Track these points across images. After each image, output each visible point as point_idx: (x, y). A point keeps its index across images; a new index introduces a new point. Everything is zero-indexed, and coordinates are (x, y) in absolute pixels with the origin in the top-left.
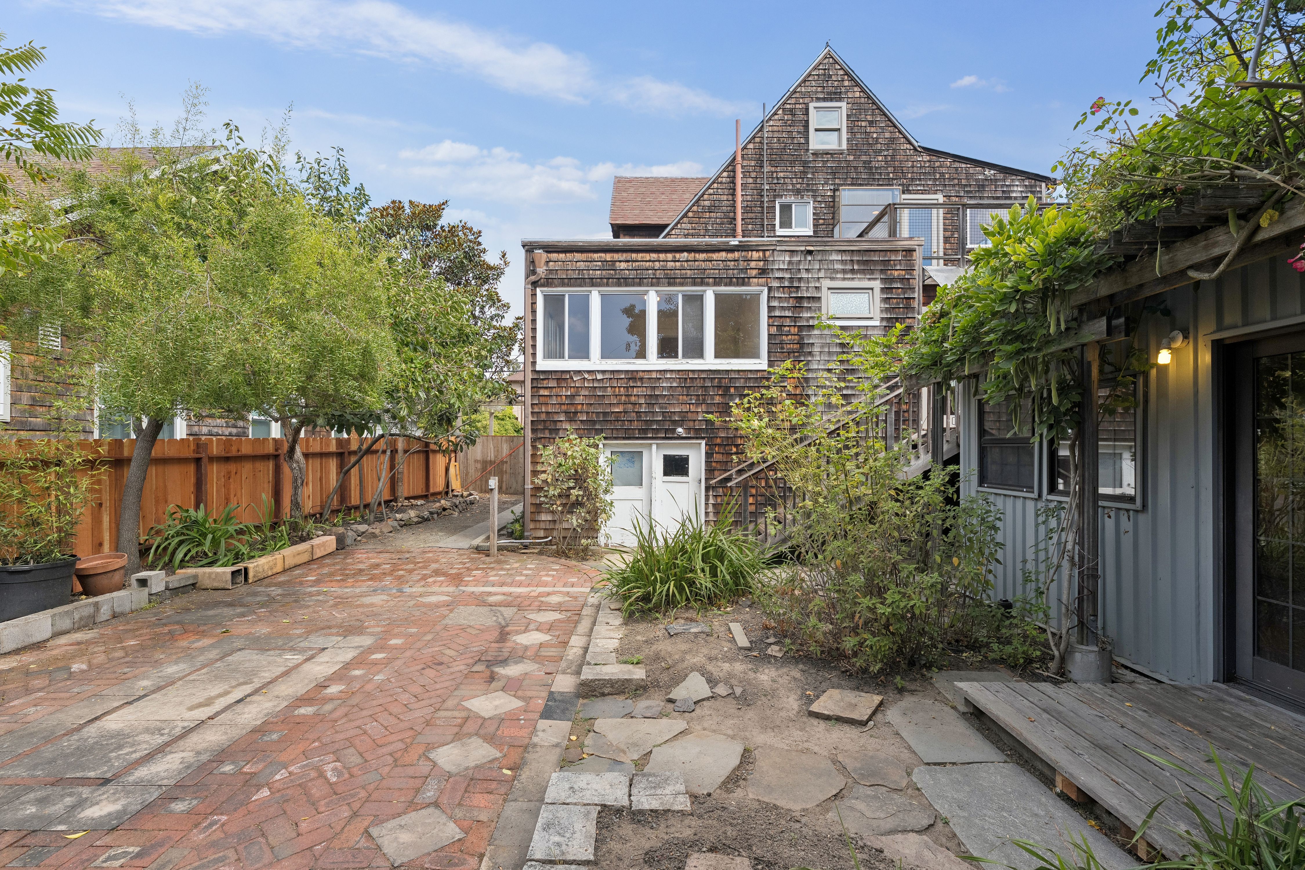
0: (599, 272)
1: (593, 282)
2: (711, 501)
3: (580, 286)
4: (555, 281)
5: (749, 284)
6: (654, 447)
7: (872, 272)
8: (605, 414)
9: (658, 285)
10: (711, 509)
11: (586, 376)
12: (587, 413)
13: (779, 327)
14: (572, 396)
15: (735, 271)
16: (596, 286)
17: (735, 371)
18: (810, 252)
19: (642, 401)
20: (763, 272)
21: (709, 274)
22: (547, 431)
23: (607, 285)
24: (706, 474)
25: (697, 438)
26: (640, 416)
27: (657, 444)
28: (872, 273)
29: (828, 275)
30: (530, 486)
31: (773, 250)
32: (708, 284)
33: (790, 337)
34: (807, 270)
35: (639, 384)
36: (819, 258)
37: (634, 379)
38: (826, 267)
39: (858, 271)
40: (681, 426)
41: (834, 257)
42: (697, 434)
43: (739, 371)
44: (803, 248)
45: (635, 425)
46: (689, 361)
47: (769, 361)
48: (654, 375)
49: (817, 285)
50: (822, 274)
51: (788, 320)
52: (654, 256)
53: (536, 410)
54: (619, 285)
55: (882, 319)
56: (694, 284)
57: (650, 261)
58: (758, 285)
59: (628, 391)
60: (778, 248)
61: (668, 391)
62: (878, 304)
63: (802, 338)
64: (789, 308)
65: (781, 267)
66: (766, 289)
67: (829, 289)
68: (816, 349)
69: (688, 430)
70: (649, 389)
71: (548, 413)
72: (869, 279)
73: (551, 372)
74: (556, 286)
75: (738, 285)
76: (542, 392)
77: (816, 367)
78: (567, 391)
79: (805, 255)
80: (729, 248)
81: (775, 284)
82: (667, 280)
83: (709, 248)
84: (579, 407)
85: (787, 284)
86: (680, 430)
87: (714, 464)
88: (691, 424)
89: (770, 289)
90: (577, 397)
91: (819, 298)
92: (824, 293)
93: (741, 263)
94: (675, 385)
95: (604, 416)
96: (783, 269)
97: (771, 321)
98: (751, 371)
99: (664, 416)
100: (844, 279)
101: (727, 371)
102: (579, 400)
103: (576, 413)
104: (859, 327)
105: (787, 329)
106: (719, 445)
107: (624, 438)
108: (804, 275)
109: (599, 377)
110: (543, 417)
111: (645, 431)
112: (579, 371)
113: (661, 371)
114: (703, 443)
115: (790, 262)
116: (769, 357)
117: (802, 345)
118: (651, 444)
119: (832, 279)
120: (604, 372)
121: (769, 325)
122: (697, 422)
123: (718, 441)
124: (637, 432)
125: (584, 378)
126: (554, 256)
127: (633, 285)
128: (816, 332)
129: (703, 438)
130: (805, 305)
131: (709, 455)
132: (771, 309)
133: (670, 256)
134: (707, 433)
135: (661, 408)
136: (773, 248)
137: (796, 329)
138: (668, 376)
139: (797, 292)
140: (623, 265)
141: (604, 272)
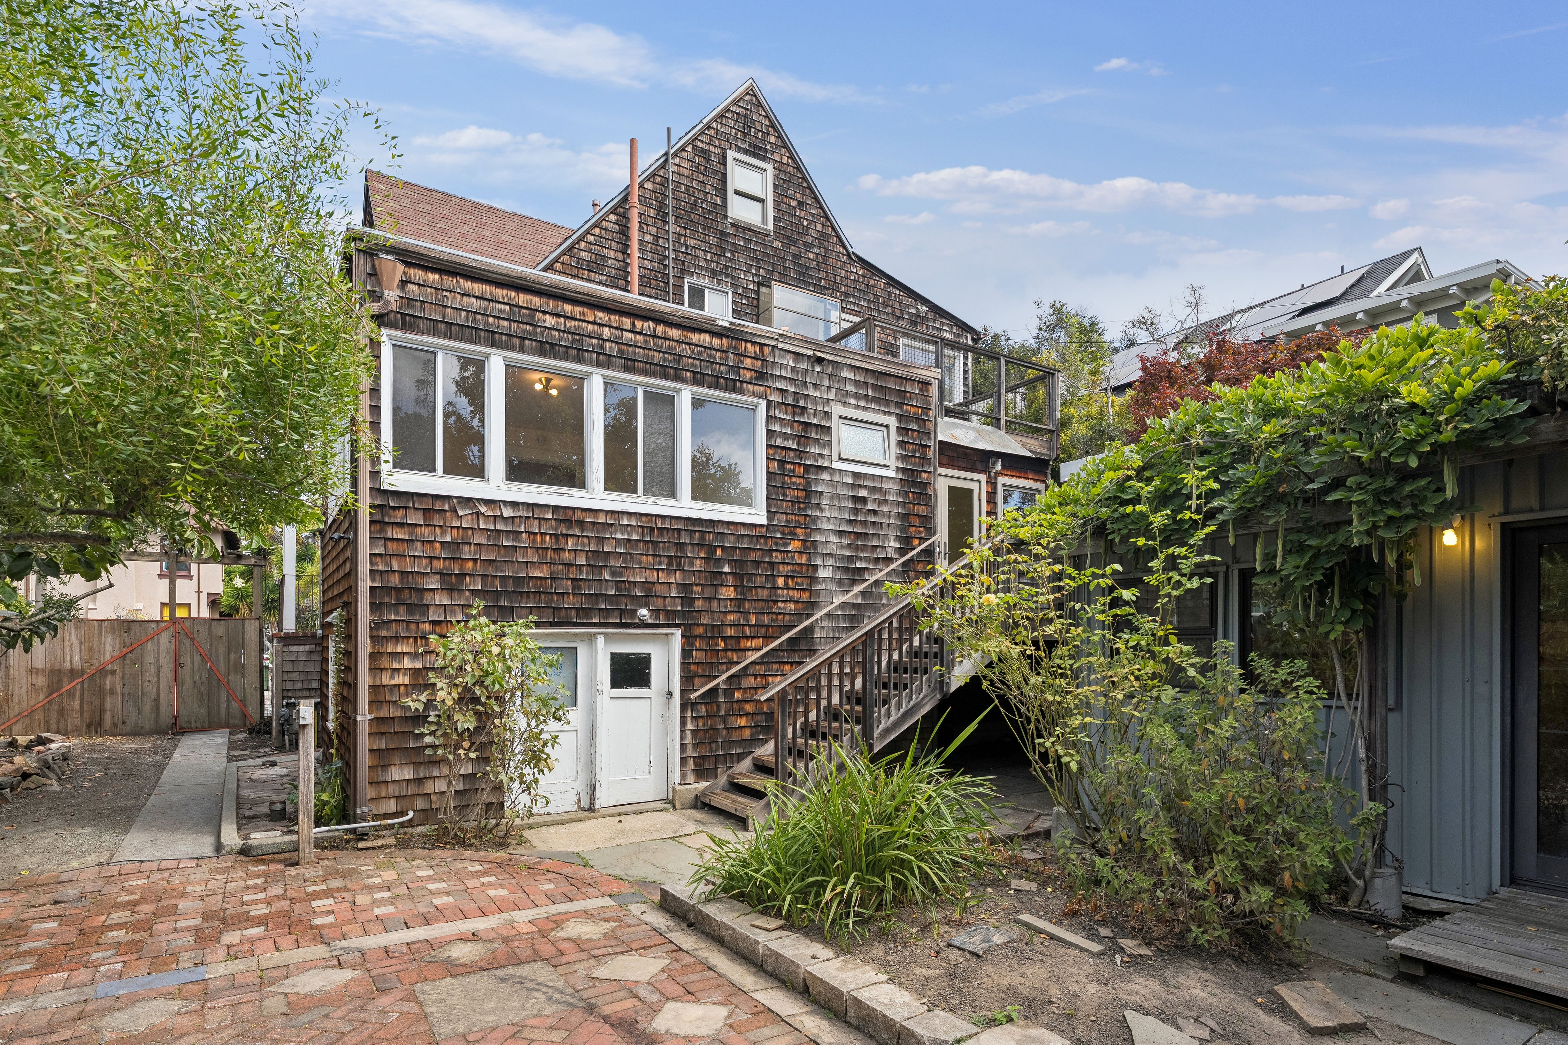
0: (505, 323)
1: (494, 340)
2: (690, 726)
3: (470, 341)
4: (421, 323)
5: (742, 392)
6: (600, 640)
7: (887, 403)
8: (517, 580)
9: (608, 366)
10: (689, 739)
11: (483, 509)
12: (484, 577)
13: (782, 463)
14: (456, 545)
15: (723, 368)
16: (500, 347)
17: (723, 522)
18: (820, 360)
19: (582, 561)
20: (761, 376)
21: (686, 365)
22: (402, 609)
23: (521, 349)
24: (682, 683)
25: (669, 626)
26: (579, 587)
27: (605, 635)
28: (887, 406)
29: (840, 398)
30: (369, 716)
31: (774, 347)
32: (683, 380)
33: (794, 479)
34: (815, 385)
35: (577, 532)
36: (829, 371)
37: (569, 522)
38: (837, 386)
39: (874, 400)
40: (645, 606)
41: (846, 374)
42: (670, 620)
43: (729, 524)
44: (810, 353)
45: (570, 602)
46: (651, 499)
47: (768, 511)
48: (602, 519)
49: (827, 409)
50: (832, 395)
51: (792, 454)
52: (601, 316)
53: (380, 567)
54: (543, 354)
55: (898, 469)
56: (664, 376)
57: (594, 323)
58: (754, 394)
59: (557, 541)
60: (780, 345)
61: (625, 547)
62: (894, 450)
63: (809, 483)
64: (792, 437)
65: (784, 374)
66: (764, 403)
67: (841, 417)
68: (826, 501)
69: (655, 613)
70: (593, 542)
71: (403, 573)
72: (885, 413)
73: (412, 494)
74: (422, 332)
75: (726, 389)
76: (392, 533)
77: (825, 526)
78: (443, 533)
79: (812, 363)
80: (715, 329)
81: (776, 398)
82: (622, 361)
83: (687, 323)
84: (469, 565)
85: (790, 401)
86: (644, 612)
87: (693, 667)
88: (660, 603)
89: (769, 403)
90: (465, 548)
91: (829, 429)
92: (836, 424)
93: (732, 356)
94: (635, 537)
95: (515, 585)
96: (785, 378)
97: (770, 452)
98: (744, 524)
99: (617, 589)
100: (858, 407)
101: (713, 523)
102: (466, 553)
103: (462, 576)
104: (874, 476)
105: (790, 467)
106: (700, 637)
107: (552, 625)
108: (812, 392)
109: (507, 512)
110: (395, 580)
111: (587, 612)
112: (469, 500)
113: (613, 512)
114: (678, 633)
115: (794, 369)
116: (768, 505)
117: (809, 493)
118: (593, 637)
119: (844, 404)
120: (515, 505)
121: (768, 458)
122: (668, 600)
123: (700, 630)
124: (573, 613)
125: (478, 514)
126: (417, 274)
127: (567, 359)
128: (825, 476)
129: (677, 626)
130: (813, 436)
131: (686, 653)
132: (770, 434)
133: (627, 322)
134: (684, 618)
135: (613, 574)
136: (773, 343)
137: (802, 469)
138: (625, 521)
139: (802, 415)
140: (549, 321)
141: (515, 326)
